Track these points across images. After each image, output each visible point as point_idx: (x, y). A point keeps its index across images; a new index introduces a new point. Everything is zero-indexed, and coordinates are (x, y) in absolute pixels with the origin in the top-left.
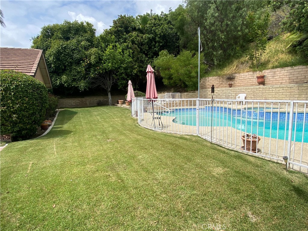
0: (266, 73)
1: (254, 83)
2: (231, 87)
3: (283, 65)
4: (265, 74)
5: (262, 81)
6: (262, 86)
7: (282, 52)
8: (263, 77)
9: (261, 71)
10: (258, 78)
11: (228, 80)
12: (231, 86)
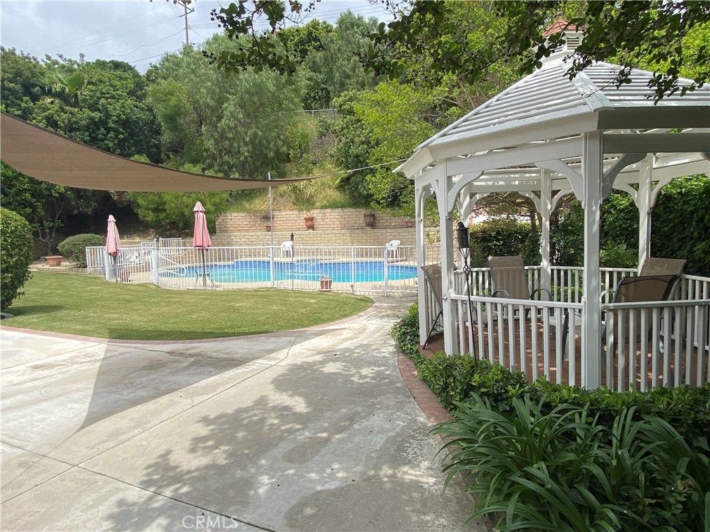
0: (315, 213)
1: (301, 227)
2: (269, 231)
3: (334, 205)
4: (315, 215)
5: (310, 224)
6: (311, 231)
7: (330, 187)
8: (312, 219)
9: (308, 210)
10: (306, 220)
11: (263, 220)
12: (269, 229)
